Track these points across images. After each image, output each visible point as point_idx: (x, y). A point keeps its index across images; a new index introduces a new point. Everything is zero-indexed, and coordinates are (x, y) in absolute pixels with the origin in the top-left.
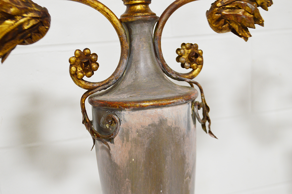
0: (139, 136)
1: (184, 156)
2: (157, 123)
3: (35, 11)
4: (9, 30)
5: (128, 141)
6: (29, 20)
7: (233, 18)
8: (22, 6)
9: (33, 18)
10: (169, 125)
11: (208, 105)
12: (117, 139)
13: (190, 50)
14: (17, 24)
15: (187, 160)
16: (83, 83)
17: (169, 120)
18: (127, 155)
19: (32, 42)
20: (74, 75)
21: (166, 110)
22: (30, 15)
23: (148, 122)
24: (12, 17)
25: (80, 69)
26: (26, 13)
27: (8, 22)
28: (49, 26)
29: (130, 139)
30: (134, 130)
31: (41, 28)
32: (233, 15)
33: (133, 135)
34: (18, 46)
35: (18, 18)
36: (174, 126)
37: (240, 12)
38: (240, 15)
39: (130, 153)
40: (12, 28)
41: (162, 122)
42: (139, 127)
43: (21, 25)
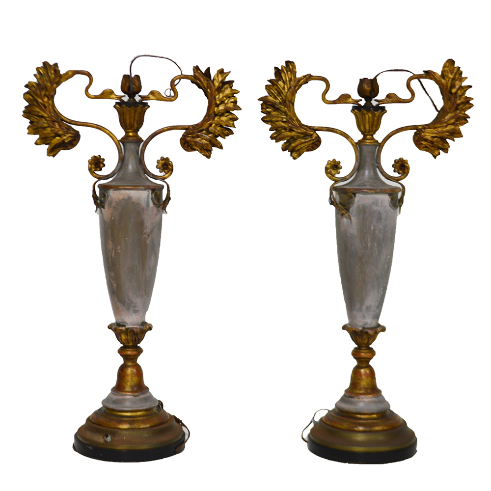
0: (117, 205)
1: (143, 221)
2: (126, 198)
3: (72, 133)
4: (57, 142)
5: (111, 207)
6: (68, 138)
7: (193, 143)
8: (65, 130)
9: (70, 137)
10: (134, 201)
11: (171, 197)
12: (106, 206)
13: (163, 161)
14: (62, 139)
15: (145, 224)
16: (94, 174)
17: (133, 198)
18: (110, 215)
19: (68, 149)
20: (90, 170)
21: (132, 192)
22: (69, 135)
23: (121, 197)
24: (59, 136)
25: (93, 166)
26: (67, 134)
27: (57, 138)
28: (78, 142)
29: (112, 206)
30: (114, 201)
31: (74, 143)
32: (193, 141)
33: (114, 204)
34: (62, 151)
35: (62, 136)
36: (136, 202)
37: (198, 139)
38: (197, 142)
39: (112, 214)
40: (59, 141)
41: (130, 198)
42: (117, 200)
43: (64, 140)
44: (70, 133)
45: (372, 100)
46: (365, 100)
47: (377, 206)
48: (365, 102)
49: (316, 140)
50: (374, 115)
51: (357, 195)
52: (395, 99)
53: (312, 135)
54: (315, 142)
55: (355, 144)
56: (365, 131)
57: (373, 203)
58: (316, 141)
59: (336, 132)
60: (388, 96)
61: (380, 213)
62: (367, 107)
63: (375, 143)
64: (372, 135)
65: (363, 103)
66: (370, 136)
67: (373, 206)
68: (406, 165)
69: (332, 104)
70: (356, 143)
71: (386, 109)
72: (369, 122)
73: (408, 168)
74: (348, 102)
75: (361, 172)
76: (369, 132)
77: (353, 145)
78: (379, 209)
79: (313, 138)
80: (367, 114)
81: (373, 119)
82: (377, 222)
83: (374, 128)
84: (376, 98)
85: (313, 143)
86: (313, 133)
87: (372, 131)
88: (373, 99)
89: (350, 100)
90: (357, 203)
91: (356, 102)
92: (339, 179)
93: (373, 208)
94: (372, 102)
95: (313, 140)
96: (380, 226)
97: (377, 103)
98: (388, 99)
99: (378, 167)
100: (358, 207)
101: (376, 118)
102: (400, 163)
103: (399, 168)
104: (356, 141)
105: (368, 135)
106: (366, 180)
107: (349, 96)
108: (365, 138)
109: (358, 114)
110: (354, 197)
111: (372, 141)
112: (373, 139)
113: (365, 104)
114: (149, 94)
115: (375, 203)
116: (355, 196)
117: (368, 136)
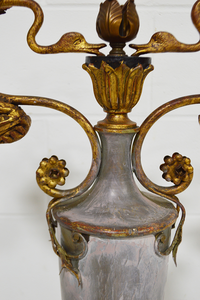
45: (125, 45)
46: (111, 45)
47: (131, 259)
48: (111, 49)
49: (17, 122)
50: (128, 75)
51: (91, 238)
52: (170, 44)
53: (8, 113)
54: (15, 126)
55: (92, 131)
56: (111, 107)
57: (123, 255)
58: (17, 125)
59: (56, 108)
60: (156, 37)
61: (137, 272)
62: (113, 58)
63: (130, 131)
64: (125, 114)
65: (106, 51)
66: (121, 117)
67: (124, 260)
68: (187, 167)
69: (46, 52)
70: (94, 129)
71: (153, 63)
72: (118, 90)
73: (191, 174)
74: (77, 48)
75: (104, 183)
76: (118, 107)
77: (88, 132)
78: (135, 263)
79: (11, 119)
80: (113, 72)
81: (126, 83)
82: (130, 288)
83: (128, 102)
84: (133, 42)
85: (10, 129)
86: (9, 109)
87: (124, 106)
88: (128, 44)
89: (82, 45)
90: (91, 252)
91: (94, 49)
92: (63, 194)
93: (123, 264)
94: (124, 49)
95: (11, 122)
96: (137, 293)
97: (134, 51)
98: (155, 43)
99: (134, 171)
100: (94, 261)
101: (130, 81)
102: (175, 164)
103: (173, 175)
104: (94, 124)
105: (116, 114)
106: (111, 201)
107: (80, 38)
108: (109, 120)
109: (96, 73)
110: (85, 241)
111: (124, 126)
112: (126, 120)
113: (111, 53)
115: (128, 254)
116: (88, 240)
117: (117, 117)
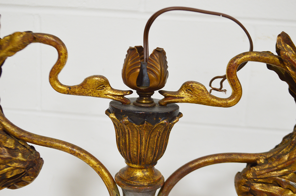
3: (20, 161)
6: (13, 170)
9: (17, 168)
35: (2, 167)
44: (16, 161)
114: (181, 89)
